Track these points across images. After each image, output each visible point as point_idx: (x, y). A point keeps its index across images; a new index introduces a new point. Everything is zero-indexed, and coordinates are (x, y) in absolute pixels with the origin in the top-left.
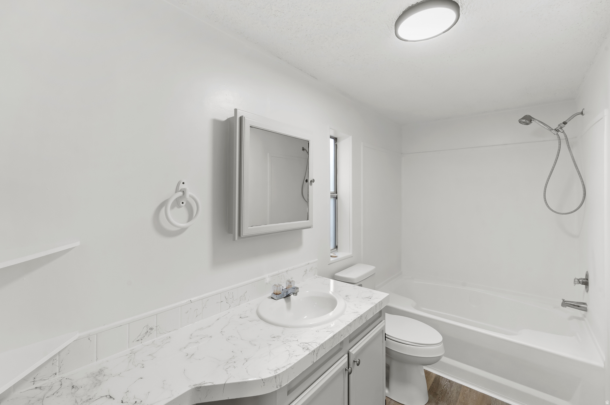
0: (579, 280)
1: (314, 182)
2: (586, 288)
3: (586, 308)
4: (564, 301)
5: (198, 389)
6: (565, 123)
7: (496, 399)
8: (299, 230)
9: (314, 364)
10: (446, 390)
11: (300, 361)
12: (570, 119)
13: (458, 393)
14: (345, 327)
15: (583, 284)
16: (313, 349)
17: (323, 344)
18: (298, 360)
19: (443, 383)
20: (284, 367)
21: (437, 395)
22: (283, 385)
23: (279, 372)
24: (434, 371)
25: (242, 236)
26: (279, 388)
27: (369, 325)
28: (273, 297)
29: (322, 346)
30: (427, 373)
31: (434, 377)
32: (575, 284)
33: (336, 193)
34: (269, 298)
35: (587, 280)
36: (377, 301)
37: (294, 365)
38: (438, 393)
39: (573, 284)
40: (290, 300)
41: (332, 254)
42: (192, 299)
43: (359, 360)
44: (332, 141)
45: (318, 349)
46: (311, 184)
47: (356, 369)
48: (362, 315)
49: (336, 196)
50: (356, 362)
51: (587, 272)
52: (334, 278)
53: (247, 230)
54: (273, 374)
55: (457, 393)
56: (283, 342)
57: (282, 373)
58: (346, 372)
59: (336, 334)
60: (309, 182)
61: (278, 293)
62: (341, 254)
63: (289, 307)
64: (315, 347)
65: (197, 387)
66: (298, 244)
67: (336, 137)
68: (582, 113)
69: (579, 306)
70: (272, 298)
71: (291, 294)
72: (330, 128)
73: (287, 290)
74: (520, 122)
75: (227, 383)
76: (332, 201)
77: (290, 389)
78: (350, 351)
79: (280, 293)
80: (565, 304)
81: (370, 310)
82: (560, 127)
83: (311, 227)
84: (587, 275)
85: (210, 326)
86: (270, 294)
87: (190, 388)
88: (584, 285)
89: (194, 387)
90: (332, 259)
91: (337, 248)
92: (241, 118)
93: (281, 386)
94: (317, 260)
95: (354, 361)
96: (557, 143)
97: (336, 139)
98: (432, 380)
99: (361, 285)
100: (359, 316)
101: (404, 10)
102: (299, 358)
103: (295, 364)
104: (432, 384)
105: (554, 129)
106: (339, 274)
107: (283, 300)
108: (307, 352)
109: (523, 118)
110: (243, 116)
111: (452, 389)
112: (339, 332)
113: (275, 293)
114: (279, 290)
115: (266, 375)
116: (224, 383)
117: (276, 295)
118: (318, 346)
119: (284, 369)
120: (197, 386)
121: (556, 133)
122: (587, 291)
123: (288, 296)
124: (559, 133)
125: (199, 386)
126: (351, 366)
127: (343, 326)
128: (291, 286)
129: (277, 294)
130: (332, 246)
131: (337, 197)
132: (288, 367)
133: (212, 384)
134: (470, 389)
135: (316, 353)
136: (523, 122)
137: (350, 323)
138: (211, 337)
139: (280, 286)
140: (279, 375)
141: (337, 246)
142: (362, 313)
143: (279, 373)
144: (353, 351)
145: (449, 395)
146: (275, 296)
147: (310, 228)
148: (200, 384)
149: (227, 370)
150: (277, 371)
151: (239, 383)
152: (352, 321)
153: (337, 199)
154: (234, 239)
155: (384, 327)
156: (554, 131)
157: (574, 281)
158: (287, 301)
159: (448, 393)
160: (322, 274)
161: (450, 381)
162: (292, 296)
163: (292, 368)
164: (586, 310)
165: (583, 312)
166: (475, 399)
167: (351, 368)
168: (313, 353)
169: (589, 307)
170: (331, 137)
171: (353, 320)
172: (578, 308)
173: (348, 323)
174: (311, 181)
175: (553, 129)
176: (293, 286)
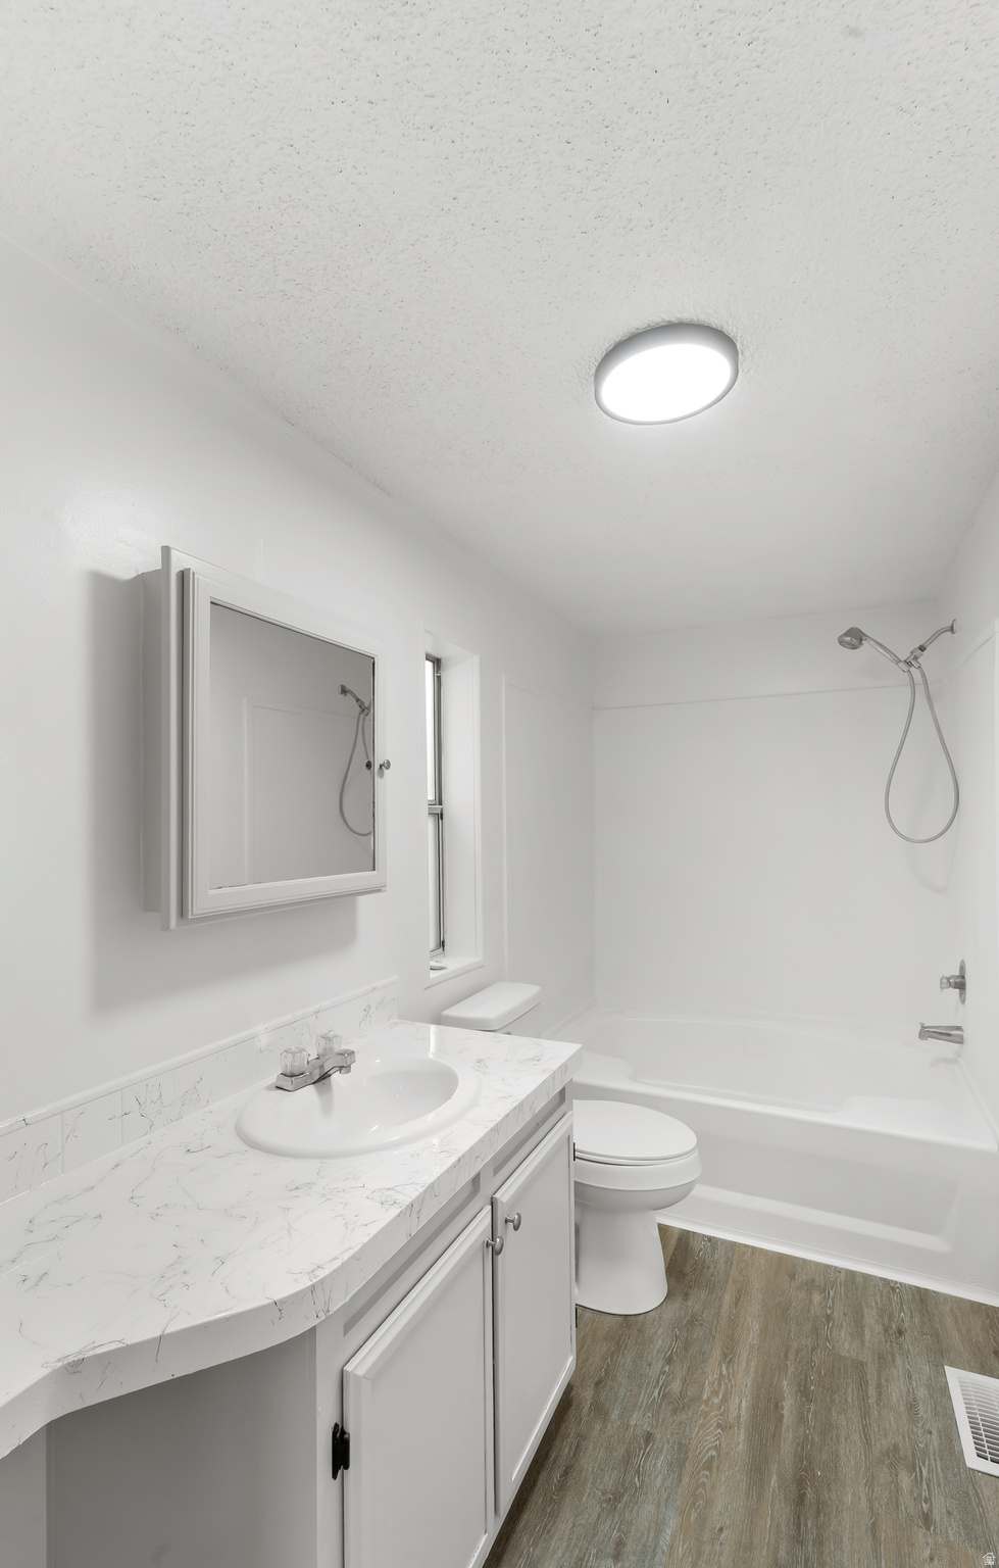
0: (948, 979)
1: (388, 768)
2: (961, 995)
3: (962, 1037)
4: (923, 1027)
5: (75, 1368)
6: (922, 648)
7: (804, 1260)
8: (349, 897)
9: (413, 1239)
10: (704, 1262)
11: (376, 1236)
12: (931, 640)
13: (729, 1262)
14: (484, 1136)
15: (955, 988)
16: (408, 1201)
17: (433, 1183)
18: (371, 1236)
19: (696, 1245)
20: (334, 1259)
21: (685, 1275)
22: (334, 1308)
23: (321, 1274)
24: (677, 1221)
25: (190, 917)
26: (323, 1317)
27: (538, 1126)
28: (280, 1084)
29: (431, 1190)
30: (663, 1230)
31: (676, 1236)
32: (942, 988)
33: (440, 804)
34: (269, 1088)
35: (963, 977)
36: (555, 1065)
37: (362, 1248)
38: (688, 1270)
39: (939, 989)
40: (329, 1089)
41: (433, 963)
42: (28, 1116)
43: (518, 1214)
44: (429, 665)
45: (422, 1199)
46: (381, 775)
47: (511, 1239)
48: (523, 1101)
49: (439, 812)
50: (513, 1221)
51: (963, 962)
52: (439, 1020)
53: (206, 897)
54: (305, 1283)
55: (726, 1263)
56: (324, 1195)
57: (330, 1274)
58: (488, 1251)
59: (463, 1156)
60: (377, 767)
61: (296, 1073)
62: (452, 962)
63: (327, 1108)
64: (414, 1195)
65: (69, 1363)
66: (346, 937)
67: (437, 655)
68: (952, 629)
69: (949, 1035)
70: (278, 1088)
71: (332, 1071)
72: (426, 631)
73: (320, 1062)
74: (841, 642)
75: (169, 1331)
76: (430, 823)
77: (352, 1317)
78: (497, 1196)
79: (302, 1070)
80: (926, 1033)
81: (539, 1088)
82: (913, 657)
83: (383, 889)
84: (962, 969)
85: (92, 1188)
86: (273, 1078)
87: (46, 1371)
88: (958, 990)
89: (60, 1364)
90: (434, 974)
91: (443, 946)
92: (183, 576)
93: (328, 1311)
94: (395, 977)
95: (507, 1221)
96: (908, 691)
97: (437, 663)
98: (673, 1242)
99: (509, 1033)
100: (517, 1103)
101: (618, 340)
102: (374, 1230)
103: (365, 1247)
104: (674, 1254)
105: (903, 660)
106: (453, 1012)
107: (310, 1091)
108: (395, 1211)
109: (846, 634)
110: (189, 569)
111: (716, 1256)
112: (472, 1149)
113: (288, 1071)
114: (299, 1063)
115: (283, 1289)
116: (157, 1334)
117: (293, 1078)
118: (421, 1190)
119: (336, 1264)
120: (71, 1359)
121: (905, 668)
122: (963, 1001)
123: (325, 1077)
124: (912, 669)
125: (76, 1359)
126: (500, 1232)
127: (479, 1133)
128: (331, 1049)
129: (292, 1076)
130: (432, 942)
131: (442, 814)
132: (346, 1256)
133: (121, 1345)
134: (753, 1248)
135: (415, 1209)
136: (847, 643)
137: (497, 1125)
138: (99, 1216)
139: (301, 1051)
140: (322, 1282)
141: (443, 942)
142: (523, 1097)
143: (321, 1277)
144: (504, 1196)
145: (712, 1270)
146: (287, 1083)
147: (379, 891)
148: (80, 1352)
149: (163, 1298)
150: (315, 1273)
151: (206, 1326)
152: (500, 1118)
153: (442, 818)
154: (166, 927)
155: (571, 1128)
156: (902, 665)
157: (941, 983)
158: (320, 1093)
159: (708, 1267)
160: (411, 1015)
161: (710, 1239)
162: (336, 1077)
163: (356, 1257)
164: (960, 1041)
165: (955, 1046)
166: (763, 1268)
167: (501, 1238)
168: (408, 1212)
169: (967, 1035)
170: (429, 658)
171: (503, 1115)
172: (947, 1038)
173: (492, 1125)
174: (381, 766)
175: (900, 661)
176: (337, 1050)
